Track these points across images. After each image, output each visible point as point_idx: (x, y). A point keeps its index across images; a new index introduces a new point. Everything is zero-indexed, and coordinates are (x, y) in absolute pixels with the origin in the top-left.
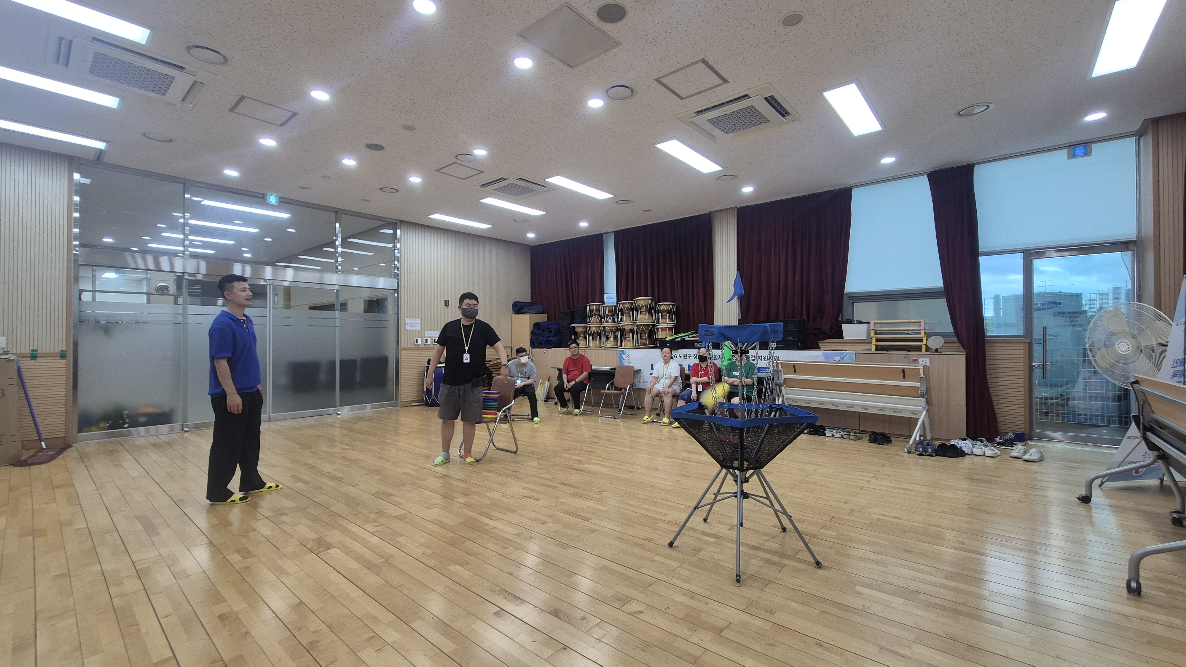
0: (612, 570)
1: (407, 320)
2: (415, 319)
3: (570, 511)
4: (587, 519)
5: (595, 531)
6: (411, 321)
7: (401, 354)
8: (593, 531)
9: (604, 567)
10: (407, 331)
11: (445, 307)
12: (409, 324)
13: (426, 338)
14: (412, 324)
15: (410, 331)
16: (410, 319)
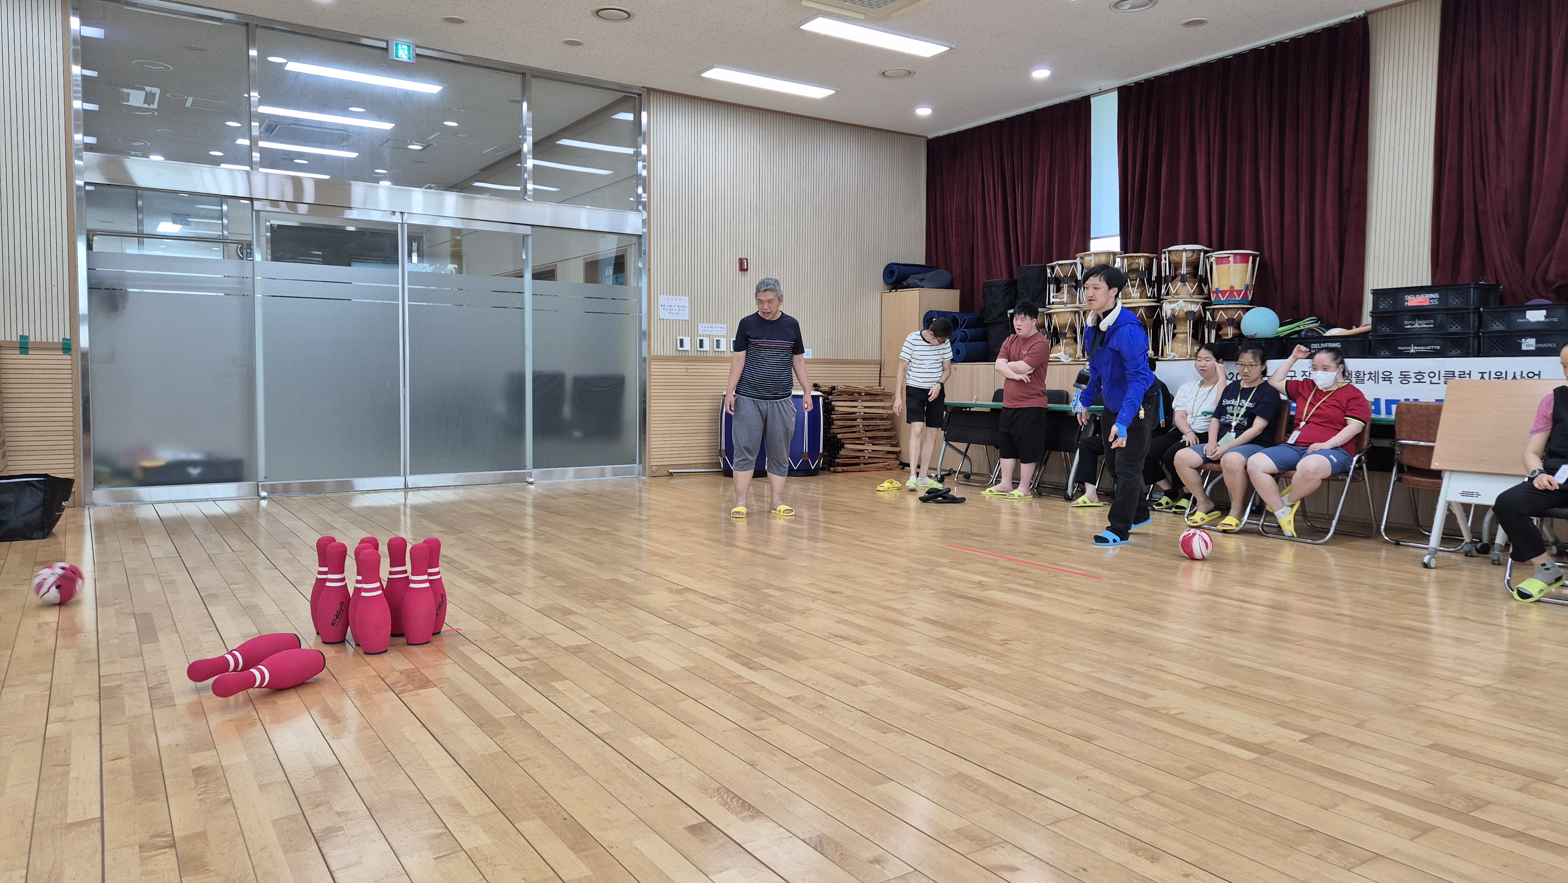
0: (975, 784)
1: (663, 299)
2: (677, 297)
3: (923, 668)
4: (956, 687)
5: (965, 709)
6: (671, 303)
8: (962, 708)
9: (961, 777)
10: (662, 321)
11: (740, 273)
12: (666, 307)
13: (701, 338)
14: (672, 307)
15: (668, 321)
16: (668, 296)
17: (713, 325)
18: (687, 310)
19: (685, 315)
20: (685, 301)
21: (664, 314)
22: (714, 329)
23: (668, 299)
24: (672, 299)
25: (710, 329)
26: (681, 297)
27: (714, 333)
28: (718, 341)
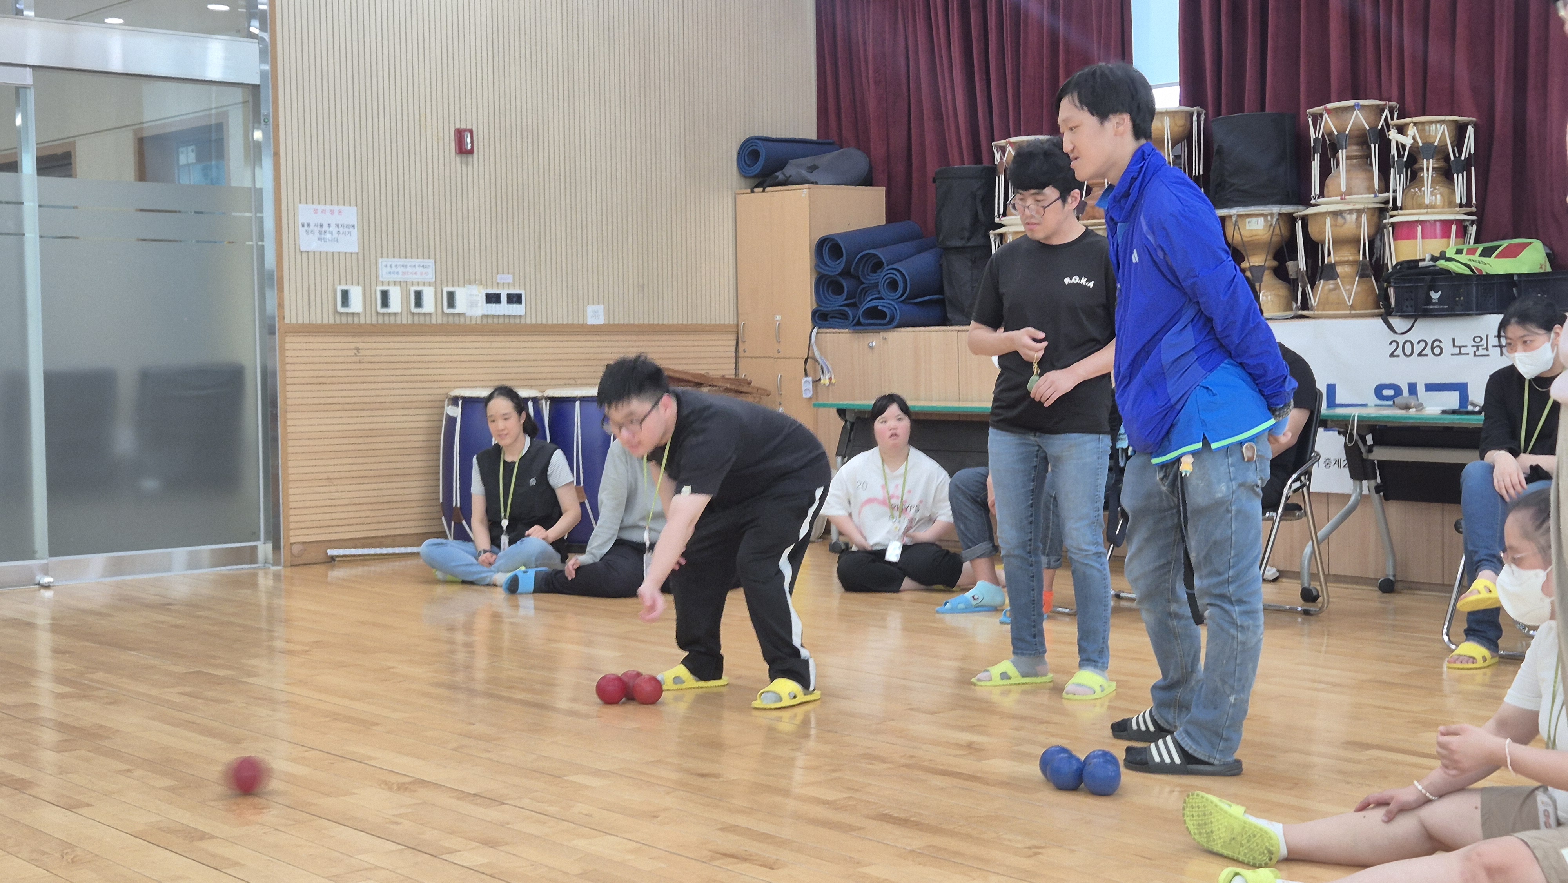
1: (306, 212)
2: (335, 208)
6: (321, 218)
7: (283, 349)
10: (305, 255)
11: (459, 159)
12: (312, 227)
13: (385, 288)
14: (325, 228)
15: (317, 256)
16: (316, 206)
17: (409, 262)
18: (355, 233)
19: (350, 243)
20: (350, 215)
21: (309, 243)
22: (409, 269)
23: (316, 211)
24: (323, 211)
25: (400, 270)
26: (341, 207)
27: (410, 278)
28: (418, 295)
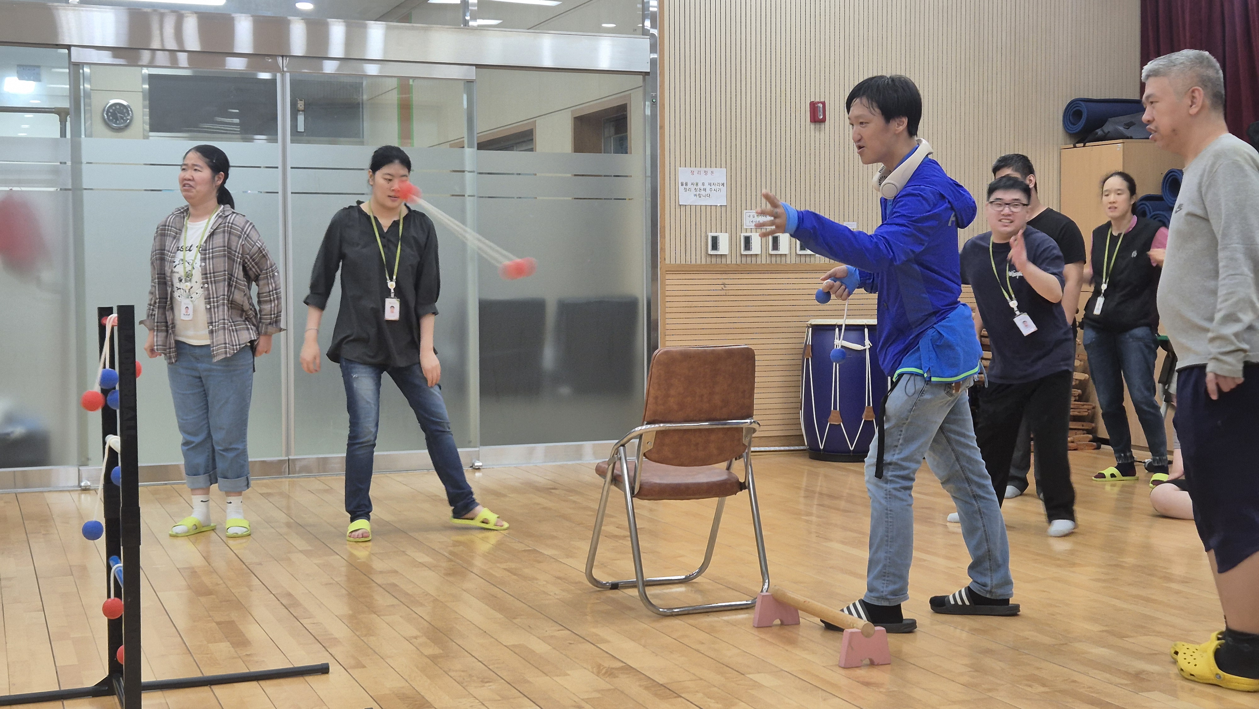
1: (684, 174)
2: (708, 169)
6: (697, 178)
7: (664, 285)
10: (683, 209)
11: (813, 126)
12: (689, 186)
13: (748, 234)
14: (700, 186)
15: (693, 209)
16: (693, 169)
18: (724, 189)
19: (720, 199)
20: (720, 175)
21: (686, 198)
23: (692, 172)
24: (699, 172)
26: (714, 169)
